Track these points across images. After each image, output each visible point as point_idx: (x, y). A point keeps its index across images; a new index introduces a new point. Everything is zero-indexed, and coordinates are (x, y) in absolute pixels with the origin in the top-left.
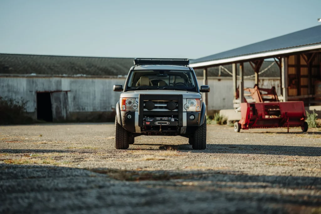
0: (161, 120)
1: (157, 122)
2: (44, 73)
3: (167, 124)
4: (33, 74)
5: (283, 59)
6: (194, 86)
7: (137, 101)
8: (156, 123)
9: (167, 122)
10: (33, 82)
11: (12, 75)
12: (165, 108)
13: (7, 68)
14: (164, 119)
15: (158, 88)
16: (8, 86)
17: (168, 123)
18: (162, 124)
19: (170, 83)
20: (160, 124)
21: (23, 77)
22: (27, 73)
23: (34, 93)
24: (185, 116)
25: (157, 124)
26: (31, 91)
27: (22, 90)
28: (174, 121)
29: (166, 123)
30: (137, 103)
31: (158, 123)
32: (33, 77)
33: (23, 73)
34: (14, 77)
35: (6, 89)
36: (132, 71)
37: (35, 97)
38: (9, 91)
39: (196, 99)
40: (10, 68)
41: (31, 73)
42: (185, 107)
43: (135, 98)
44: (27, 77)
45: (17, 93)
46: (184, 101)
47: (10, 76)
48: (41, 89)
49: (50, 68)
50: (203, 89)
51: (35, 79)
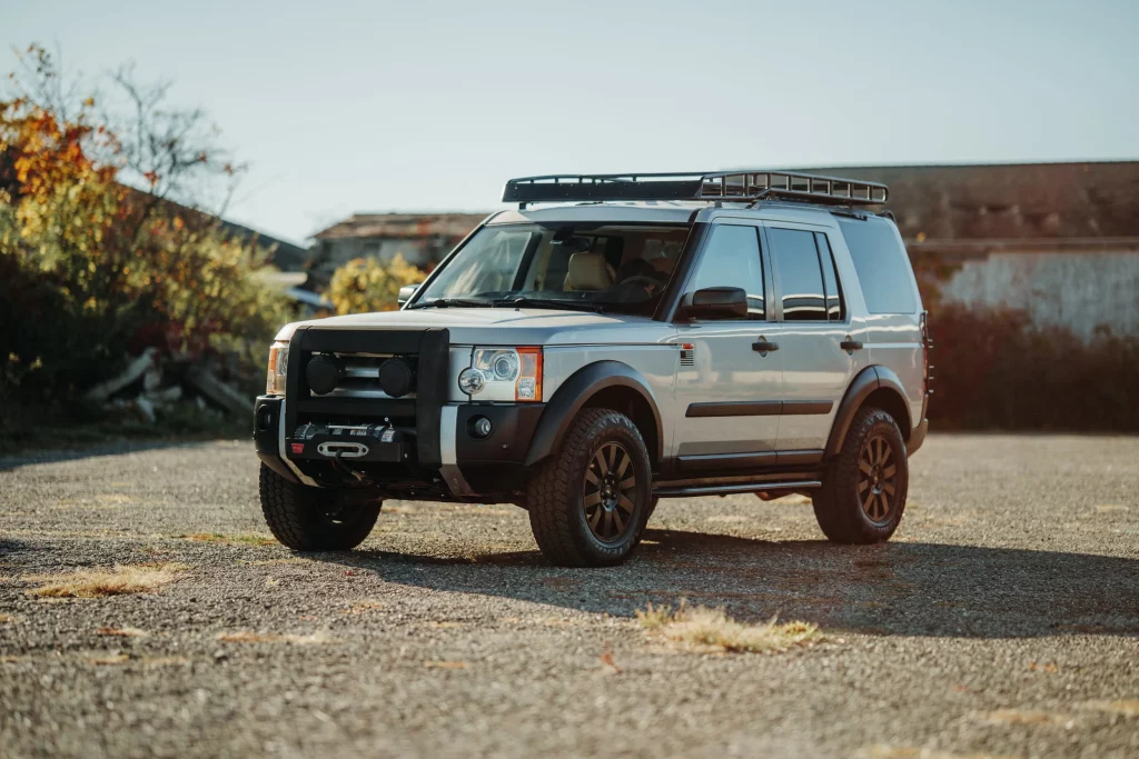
0: (346, 436)
1: (325, 446)
3: (360, 454)
8: (321, 449)
9: (361, 446)
14: (356, 431)
17: (364, 450)
18: (344, 454)
20: (334, 454)
24: (449, 418)
25: (326, 452)
29: (356, 450)
31: (331, 449)
39: (520, 348)
42: (465, 382)
46: (461, 359)
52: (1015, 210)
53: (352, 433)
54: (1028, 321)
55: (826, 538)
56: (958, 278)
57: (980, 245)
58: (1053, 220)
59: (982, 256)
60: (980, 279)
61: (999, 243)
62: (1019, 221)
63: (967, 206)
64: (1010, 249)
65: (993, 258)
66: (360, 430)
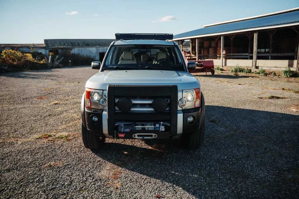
2: (102, 46)
3: (153, 137)
4: (98, 46)
5: (197, 40)
6: (181, 63)
7: (105, 96)
8: (135, 136)
10: (98, 49)
11: (90, 47)
12: (149, 105)
13: (89, 44)
14: (148, 128)
15: (140, 67)
16: (89, 51)
17: (155, 136)
18: (145, 138)
19: (151, 55)
20: (141, 138)
21: (94, 47)
22: (96, 46)
23: (98, 53)
26: (97, 53)
27: (94, 52)
28: (164, 130)
29: (151, 136)
30: (106, 99)
31: (138, 136)
32: (98, 47)
33: (94, 46)
34: (91, 47)
35: (88, 52)
36: (112, 46)
37: (99, 54)
38: (89, 53)
39: (195, 90)
40: (90, 44)
41: (97, 46)
43: (103, 90)
44: (96, 47)
45: (92, 53)
46: (180, 95)
47: (89, 47)
48: (101, 51)
49: (104, 44)
50: (190, 66)
51: (98, 48)
52: (76, 44)
53: (146, 129)
54: (80, 55)
56: (72, 50)
57: (74, 47)
58: (80, 45)
59: (74, 48)
60: (74, 50)
61: (76, 47)
62: (77, 45)
63: (71, 43)
64: (77, 47)
65: (76, 48)
66: (150, 128)
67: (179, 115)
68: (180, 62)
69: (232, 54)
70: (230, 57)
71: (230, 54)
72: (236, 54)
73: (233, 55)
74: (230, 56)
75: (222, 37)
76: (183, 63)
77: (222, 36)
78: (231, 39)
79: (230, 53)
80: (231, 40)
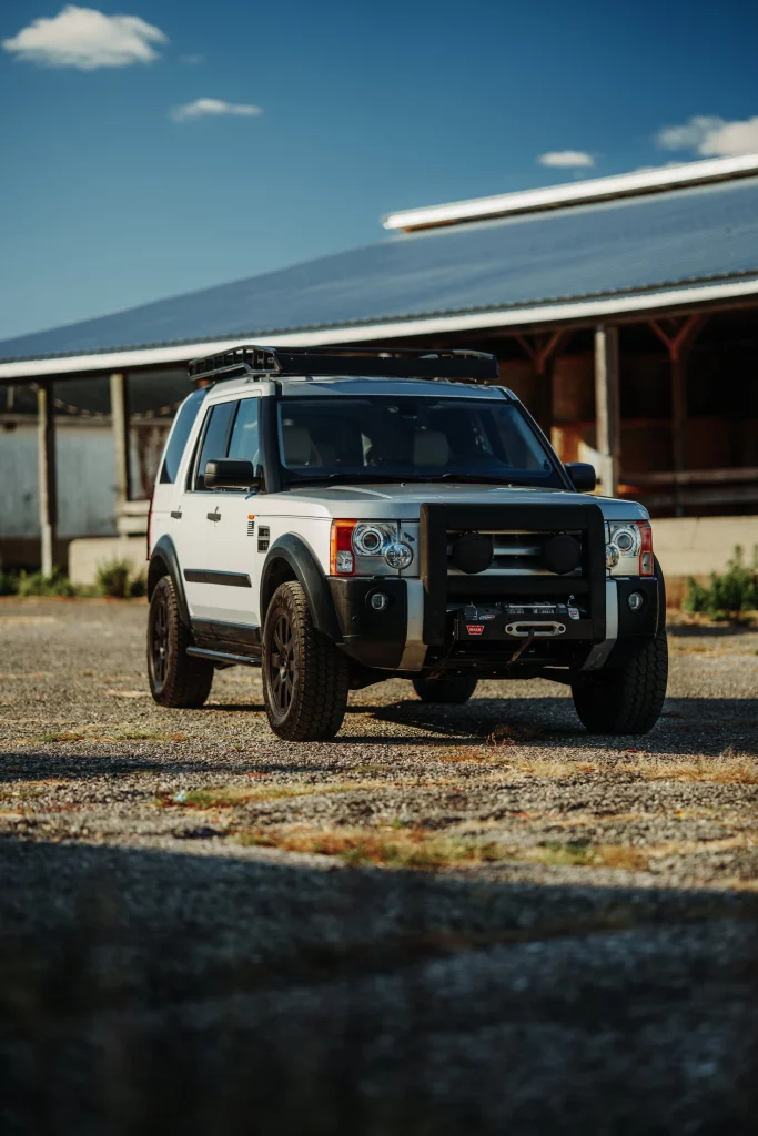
0: (528, 615)
1: (514, 625)
3: (557, 632)
6: (546, 465)
7: (406, 535)
8: (510, 629)
9: (557, 625)
14: (539, 610)
17: (561, 629)
18: (536, 634)
20: (526, 634)
25: (515, 632)
28: (577, 617)
29: (551, 629)
30: (411, 544)
31: (519, 629)
39: (638, 523)
43: (399, 521)
53: (536, 612)
55: (419, 698)
66: (545, 609)
67: (608, 584)
68: (542, 462)
69: (682, 477)
70: (668, 501)
71: (664, 477)
72: (720, 475)
73: (693, 487)
74: (670, 488)
75: (600, 338)
76: (554, 467)
77: (600, 327)
78: (674, 347)
79: (670, 467)
80: (674, 355)
